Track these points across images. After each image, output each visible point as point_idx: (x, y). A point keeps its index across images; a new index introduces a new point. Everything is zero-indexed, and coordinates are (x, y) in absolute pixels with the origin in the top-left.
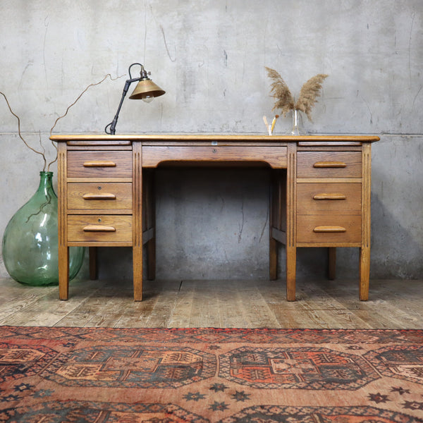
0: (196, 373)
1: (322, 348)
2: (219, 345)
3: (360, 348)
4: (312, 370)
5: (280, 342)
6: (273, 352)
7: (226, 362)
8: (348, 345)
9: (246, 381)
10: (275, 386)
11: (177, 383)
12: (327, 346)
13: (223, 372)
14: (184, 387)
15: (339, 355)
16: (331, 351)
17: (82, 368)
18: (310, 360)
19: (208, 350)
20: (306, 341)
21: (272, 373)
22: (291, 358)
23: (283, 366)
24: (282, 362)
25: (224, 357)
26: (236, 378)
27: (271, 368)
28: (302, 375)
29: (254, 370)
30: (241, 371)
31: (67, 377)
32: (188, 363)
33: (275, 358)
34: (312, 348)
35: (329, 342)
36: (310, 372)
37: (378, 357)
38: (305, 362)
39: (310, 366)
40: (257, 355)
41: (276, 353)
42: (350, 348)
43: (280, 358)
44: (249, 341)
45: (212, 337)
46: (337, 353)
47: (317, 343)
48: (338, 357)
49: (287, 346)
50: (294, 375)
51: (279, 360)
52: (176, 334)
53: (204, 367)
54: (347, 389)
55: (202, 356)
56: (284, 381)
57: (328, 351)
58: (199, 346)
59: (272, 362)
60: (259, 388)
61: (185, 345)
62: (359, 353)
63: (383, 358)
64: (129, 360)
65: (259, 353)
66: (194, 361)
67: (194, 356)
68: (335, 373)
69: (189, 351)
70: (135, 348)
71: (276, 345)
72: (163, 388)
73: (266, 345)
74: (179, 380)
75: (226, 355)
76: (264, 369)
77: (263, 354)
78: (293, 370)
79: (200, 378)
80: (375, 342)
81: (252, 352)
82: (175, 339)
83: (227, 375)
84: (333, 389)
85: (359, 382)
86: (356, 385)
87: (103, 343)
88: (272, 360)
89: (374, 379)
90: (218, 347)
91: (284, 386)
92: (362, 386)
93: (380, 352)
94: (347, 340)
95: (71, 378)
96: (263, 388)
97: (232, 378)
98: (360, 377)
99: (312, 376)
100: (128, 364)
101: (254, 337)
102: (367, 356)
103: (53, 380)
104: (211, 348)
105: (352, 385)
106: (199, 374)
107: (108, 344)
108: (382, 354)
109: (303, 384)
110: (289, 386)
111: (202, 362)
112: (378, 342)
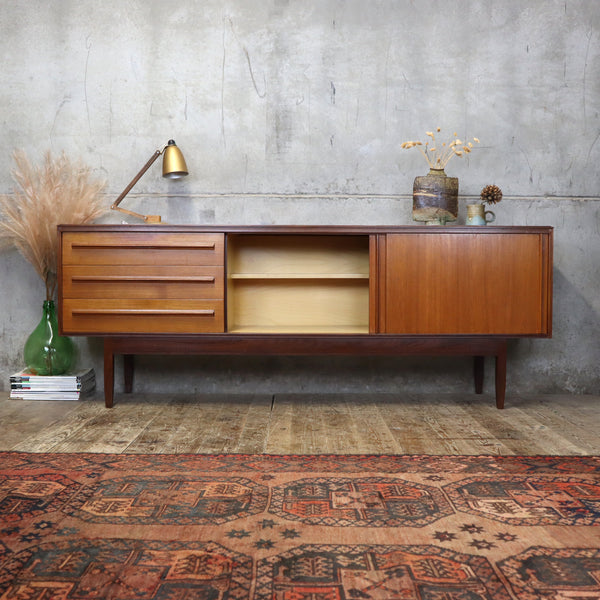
0: (243, 507)
1: (396, 479)
2: (273, 474)
3: (441, 479)
4: (378, 504)
5: (347, 471)
6: (337, 484)
7: (280, 495)
8: (428, 475)
9: (298, 517)
10: (332, 522)
11: (220, 519)
12: (402, 476)
13: (275, 507)
14: (228, 524)
15: (414, 487)
16: (406, 482)
17: (111, 502)
18: (379, 492)
19: (260, 481)
20: (379, 470)
21: (331, 508)
22: (357, 490)
23: (344, 500)
24: (345, 495)
25: (279, 489)
26: (289, 514)
27: (331, 502)
28: (365, 510)
29: (311, 505)
30: (295, 506)
31: (94, 513)
32: (235, 496)
33: (337, 490)
34: (384, 478)
35: (406, 471)
36: (375, 507)
37: (459, 490)
38: (372, 495)
39: (376, 500)
40: (318, 487)
41: (341, 484)
42: (430, 478)
43: (344, 490)
44: (311, 469)
45: (266, 465)
46: (412, 485)
47: (391, 473)
48: (413, 489)
49: (354, 476)
50: (355, 510)
51: (342, 493)
52: (224, 461)
53: (253, 501)
54: (413, 526)
55: (252, 487)
56: (343, 516)
57: (402, 482)
58: (251, 475)
59: (333, 496)
60: (312, 524)
61: (232, 474)
62: (437, 484)
63: (465, 491)
64: (165, 493)
65: (320, 484)
66: (242, 493)
67: (243, 488)
68: (403, 508)
69: (236, 482)
70: (174, 479)
71: (342, 475)
72: (204, 524)
73: (330, 475)
74: (222, 516)
75: (281, 487)
76: (322, 503)
77: (325, 486)
78: (356, 505)
79: (246, 514)
80: (460, 471)
81: (312, 484)
82: (222, 467)
83: (278, 510)
84: (397, 526)
85: (428, 518)
86: (424, 522)
87: (135, 473)
88: (333, 494)
89: (446, 515)
90: (272, 477)
91: (341, 522)
92: (430, 523)
93: (464, 484)
94: (429, 469)
95: (98, 514)
96: (317, 524)
97: (284, 514)
98: (431, 513)
99: (376, 511)
100: (165, 497)
101: (317, 465)
102: (446, 488)
103: (78, 517)
104: (264, 478)
105: (419, 522)
106: (246, 509)
107: (141, 474)
108: (465, 487)
109: (364, 523)
110: (347, 523)
111: (251, 495)
112: (465, 471)
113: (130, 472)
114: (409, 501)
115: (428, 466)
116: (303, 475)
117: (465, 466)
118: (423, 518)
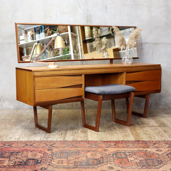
0: (101, 162)
1: (147, 151)
2: (107, 149)
3: (161, 151)
4: (143, 160)
6: (128, 152)
7: (111, 157)
8: (157, 149)
9: (120, 165)
10: (130, 167)
11: (96, 166)
12: (149, 150)
13: (111, 162)
14: (99, 168)
15: (153, 154)
16: (150, 152)
17: (60, 160)
18: (142, 156)
19: (103, 152)
20: (140, 147)
21: (129, 162)
22: (135, 155)
23: (132, 159)
24: (132, 157)
25: (110, 155)
26: (116, 164)
27: (128, 160)
28: (139, 162)
29: (122, 161)
30: (117, 161)
31: (56, 164)
32: (97, 158)
33: (129, 155)
34: (143, 150)
35: (149, 148)
36: (142, 161)
37: (167, 155)
38: (140, 157)
39: (142, 159)
40: (122, 154)
41: (129, 153)
42: (157, 150)
43: (131, 155)
44: (119, 147)
45: (103, 145)
46: (152, 153)
47: (144, 148)
48: (153, 155)
49: (133, 149)
50: (136, 162)
51: (131, 156)
52: (89, 144)
53: (104, 160)
54: (155, 168)
55: (102, 154)
56: (133, 165)
57: (149, 152)
58: (100, 150)
59: (128, 157)
60: (125, 168)
61: (94, 149)
62: (160, 153)
63: (169, 155)
64: (75, 156)
65: (123, 152)
66: (99, 157)
67: (99, 154)
68: (151, 162)
69: (96, 152)
70: (76, 151)
71: (129, 149)
72: (92, 168)
73: (125, 149)
74: (96, 165)
75: (111, 154)
76: (125, 160)
77: (124, 153)
78: (136, 161)
79: (103, 164)
80: (167, 147)
81: (120, 152)
82: (90, 146)
83: (113, 163)
84: (150, 168)
85: (159, 165)
86: (159, 167)
87: (62, 149)
88: (128, 156)
89: (165, 165)
90: (107, 150)
91: (133, 167)
92: (160, 167)
93: (168, 152)
94: (156, 147)
95: (58, 165)
96: (126, 168)
97: (115, 164)
98: (160, 164)
99: (143, 163)
100: (76, 158)
101: (120, 145)
102: (163, 154)
103: (52, 166)
104: (104, 150)
105: (157, 167)
106: (103, 162)
107: (65, 149)
108: (169, 154)
109: (140, 167)
110: (135, 167)
111: (103, 157)
112: (168, 147)
113: (61, 149)
114: (152, 159)
115: (156, 145)
116: (116, 149)
117: (168, 146)
118: (158, 165)
